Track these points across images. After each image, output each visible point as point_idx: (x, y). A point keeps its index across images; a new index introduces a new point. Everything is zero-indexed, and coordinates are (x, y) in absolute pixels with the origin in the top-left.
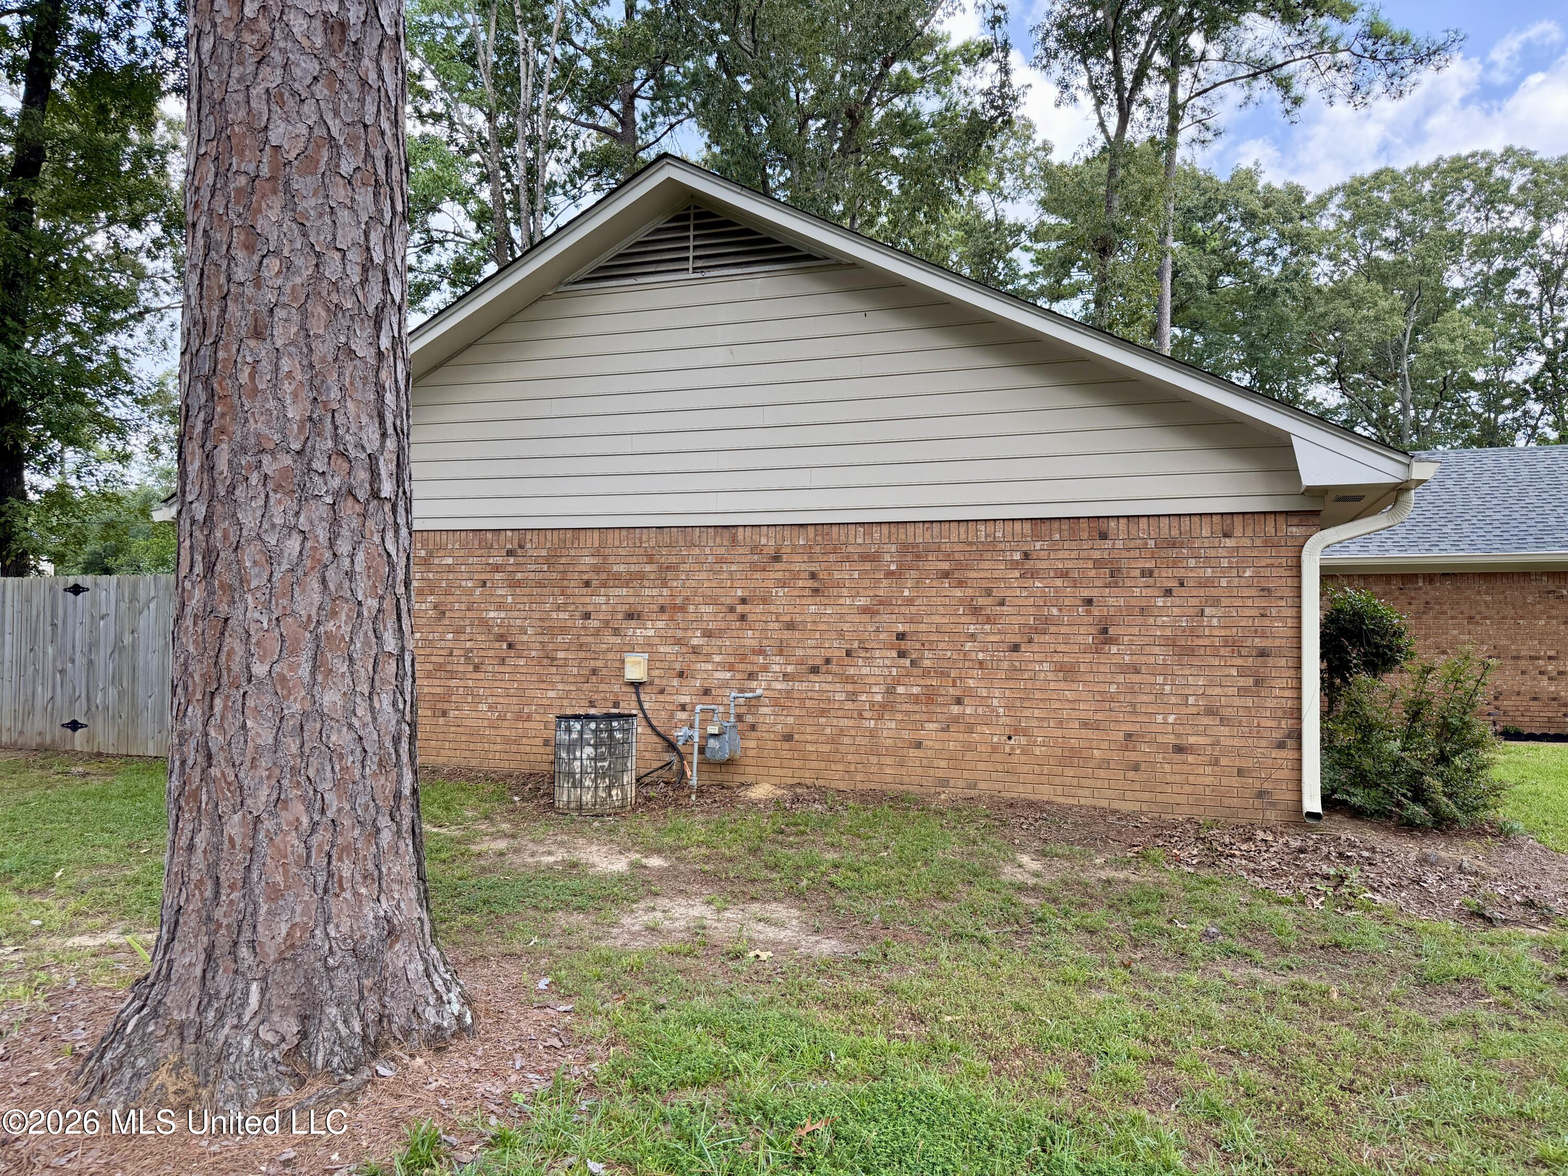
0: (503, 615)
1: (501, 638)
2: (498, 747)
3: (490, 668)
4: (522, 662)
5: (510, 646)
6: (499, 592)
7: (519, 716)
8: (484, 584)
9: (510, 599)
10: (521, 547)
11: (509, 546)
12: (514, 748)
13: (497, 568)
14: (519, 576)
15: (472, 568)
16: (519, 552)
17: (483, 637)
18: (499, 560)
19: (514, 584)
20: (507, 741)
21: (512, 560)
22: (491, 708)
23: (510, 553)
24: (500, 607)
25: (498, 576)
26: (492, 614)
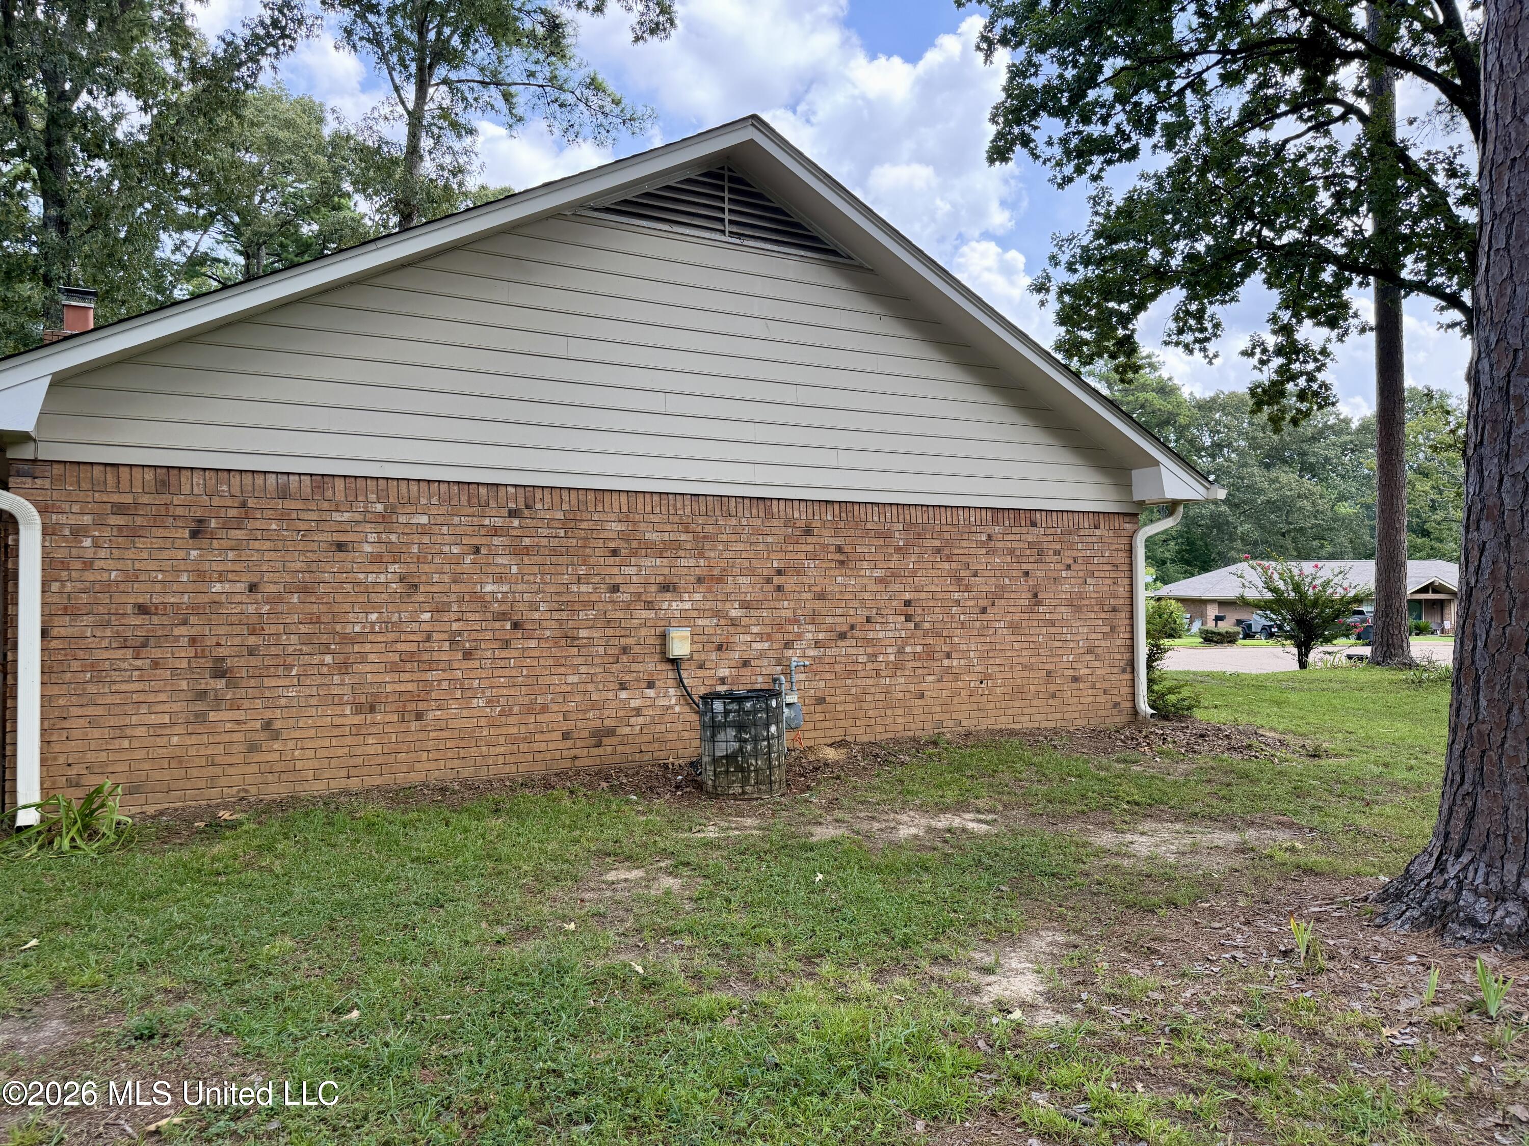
0: (505, 588)
1: (502, 616)
3: (489, 654)
4: (533, 644)
5: (516, 626)
6: (499, 560)
7: (529, 709)
8: (477, 550)
9: (514, 569)
10: (527, 507)
11: (512, 505)
12: (524, 747)
13: (495, 531)
14: (527, 541)
15: (460, 530)
16: (526, 513)
17: (477, 616)
18: (499, 522)
19: (519, 552)
20: (512, 740)
21: (516, 522)
22: (490, 703)
23: (512, 514)
24: (500, 579)
25: (497, 541)
26: (489, 588)
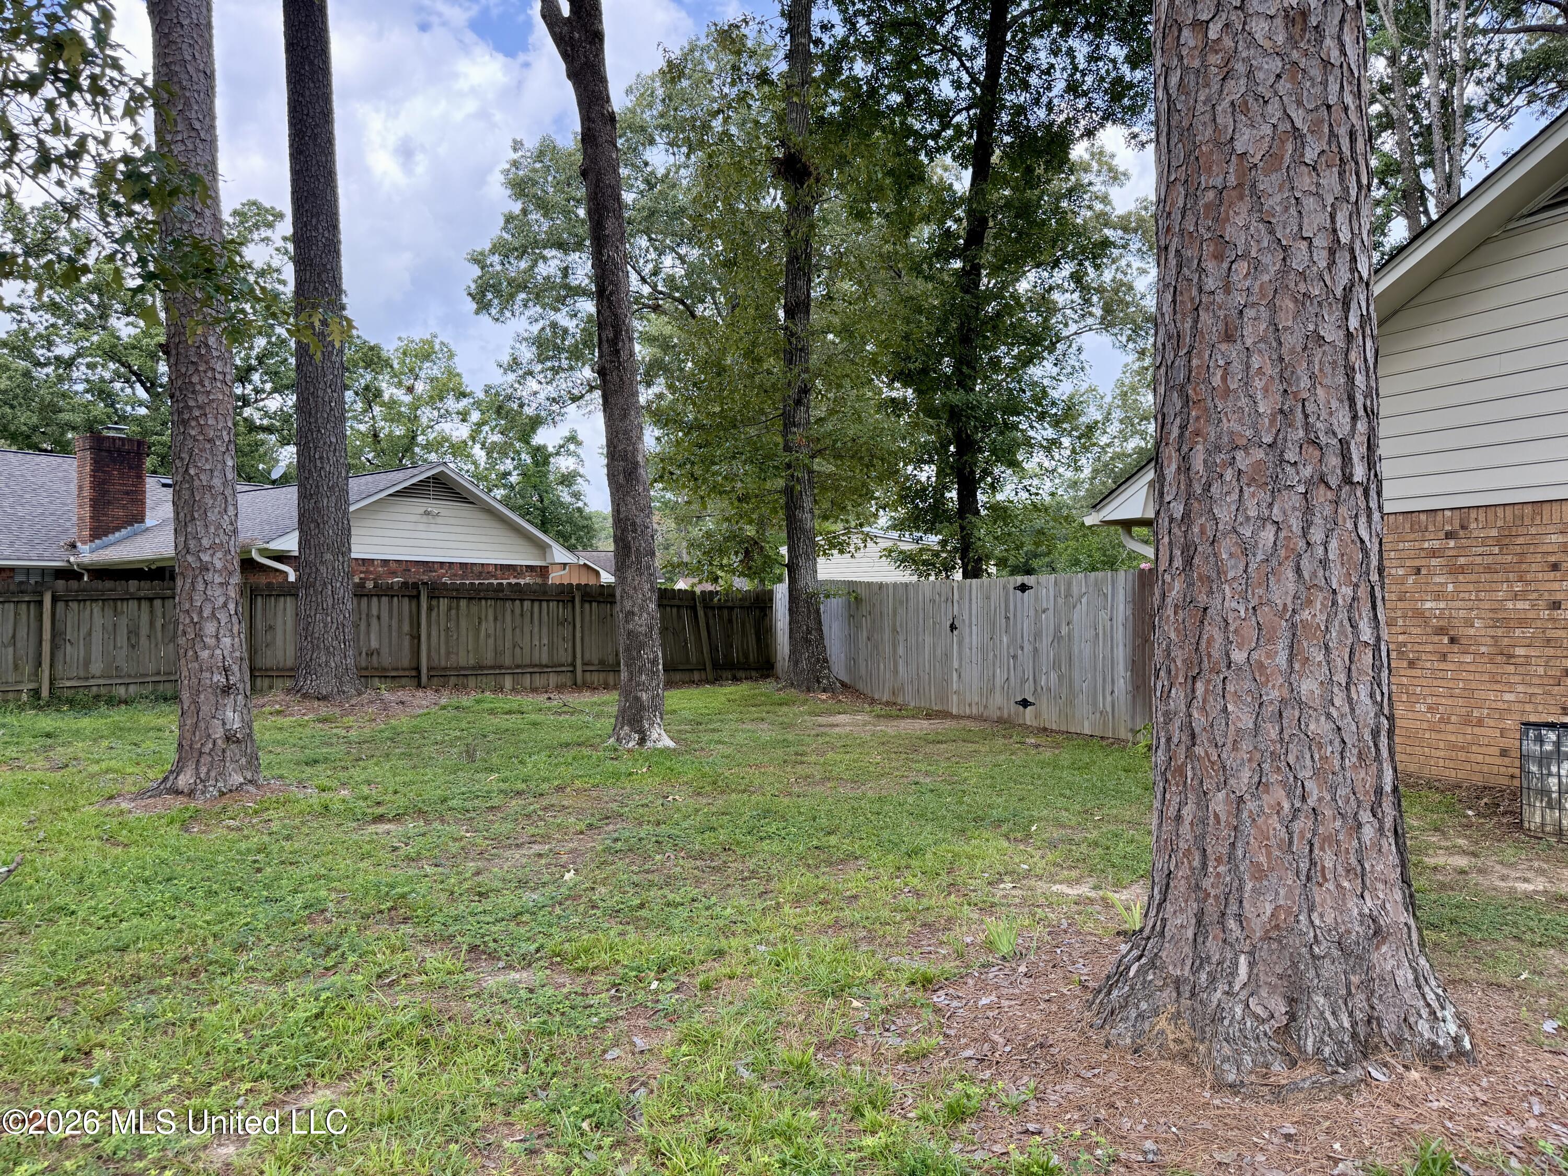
0: (1442, 605)
1: (1441, 631)
2: (1442, 754)
3: (1428, 665)
4: (1469, 658)
5: (1453, 640)
6: (1437, 579)
7: (1467, 721)
8: (1418, 571)
9: (1450, 587)
10: (1463, 527)
11: (1448, 528)
12: (1462, 755)
13: (1433, 553)
14: (1462, 560)
15: (1403, 554)
16: (1462, 533)
17: (1418, 630)
18: (1436, 544)
19: (1455, 570)
20: (1453, 747)
21: (1452, 543)
22: (1431, 709)
23: (1449, 535)
24: (1438, 596)
25: (1434, 562)
26: (1428, 605)
